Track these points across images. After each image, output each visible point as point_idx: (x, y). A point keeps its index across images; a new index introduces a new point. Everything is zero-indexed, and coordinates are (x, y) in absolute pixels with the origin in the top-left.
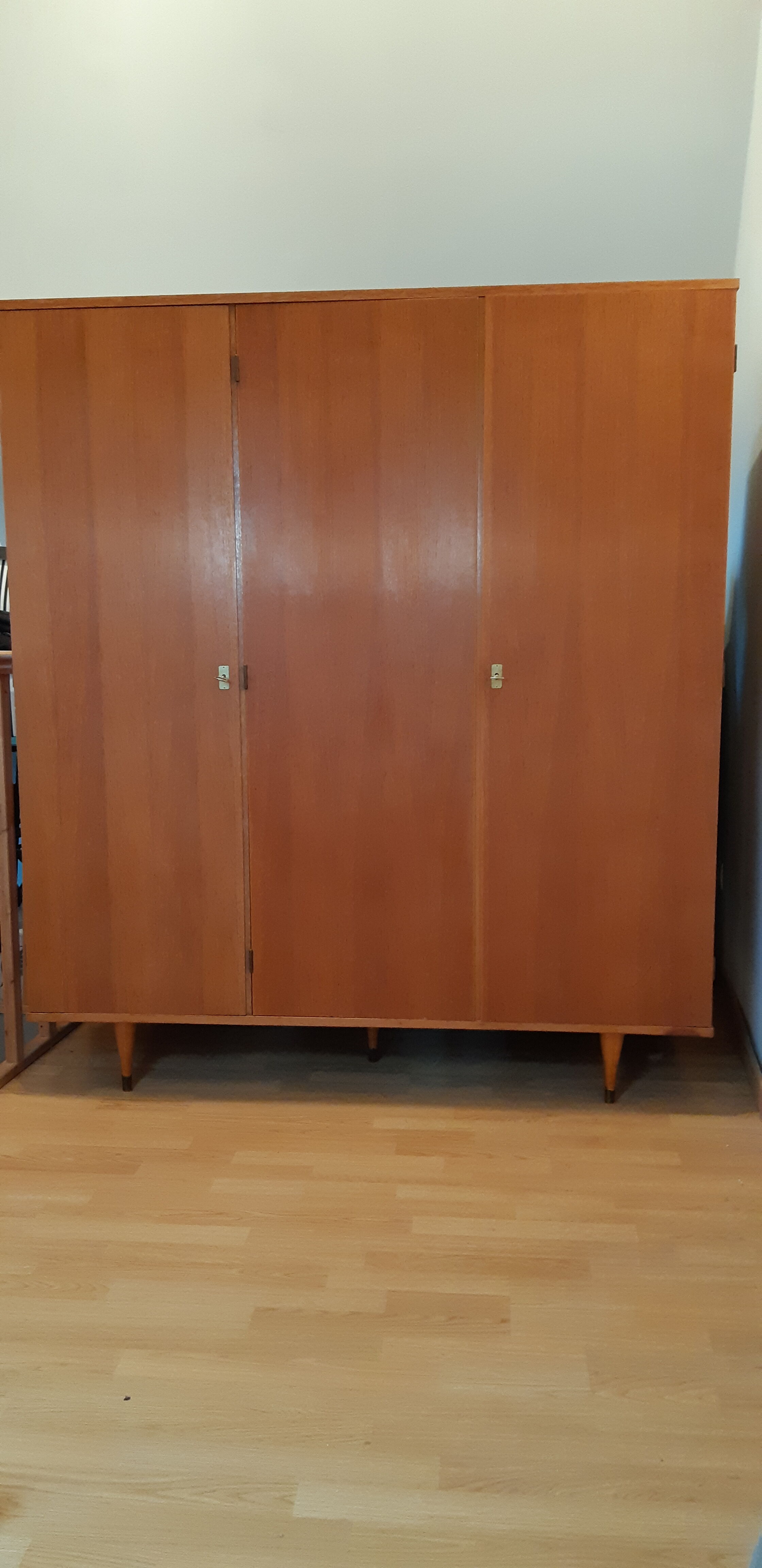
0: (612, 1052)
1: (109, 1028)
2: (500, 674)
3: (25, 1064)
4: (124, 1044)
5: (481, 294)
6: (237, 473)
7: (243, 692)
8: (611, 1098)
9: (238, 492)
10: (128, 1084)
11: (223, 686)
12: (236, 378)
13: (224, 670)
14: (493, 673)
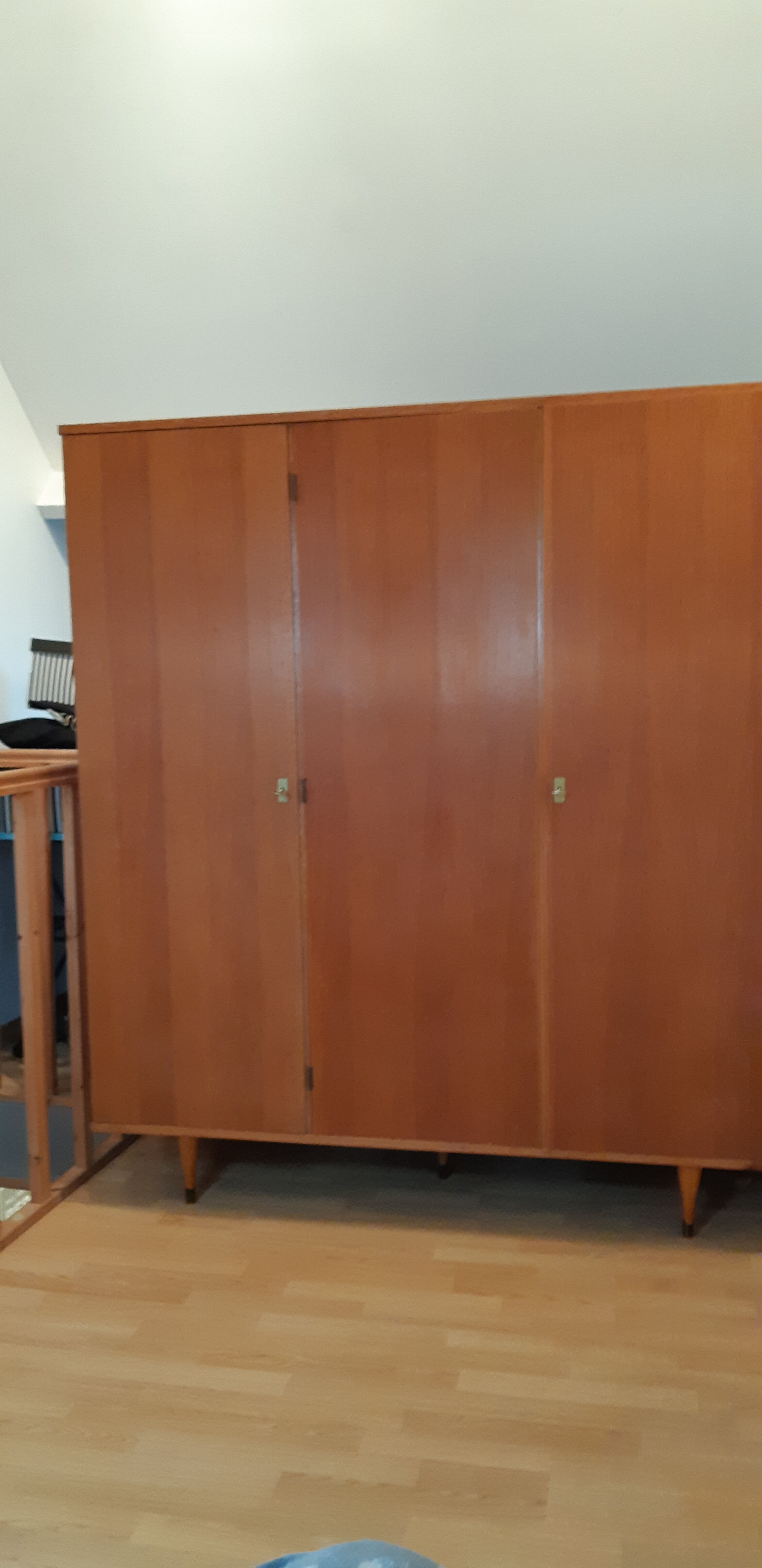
0: (689, 1184)
1: (172, 1142)
2: (563, 787)
3: (95, 1167)
4: (187, 1155)
5: (538, 405)
6: (296, 589)
7: (303, 805)
8: (689, 1231)
9: (297, 608)
10: (191, 1197)
11: (282, 799)
12: (294, 492)
13: (283, 783)
14: (556, 786)
